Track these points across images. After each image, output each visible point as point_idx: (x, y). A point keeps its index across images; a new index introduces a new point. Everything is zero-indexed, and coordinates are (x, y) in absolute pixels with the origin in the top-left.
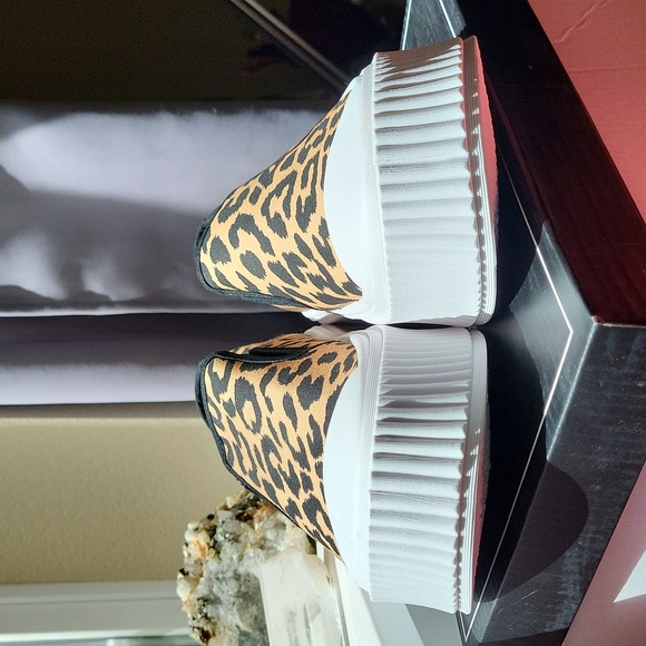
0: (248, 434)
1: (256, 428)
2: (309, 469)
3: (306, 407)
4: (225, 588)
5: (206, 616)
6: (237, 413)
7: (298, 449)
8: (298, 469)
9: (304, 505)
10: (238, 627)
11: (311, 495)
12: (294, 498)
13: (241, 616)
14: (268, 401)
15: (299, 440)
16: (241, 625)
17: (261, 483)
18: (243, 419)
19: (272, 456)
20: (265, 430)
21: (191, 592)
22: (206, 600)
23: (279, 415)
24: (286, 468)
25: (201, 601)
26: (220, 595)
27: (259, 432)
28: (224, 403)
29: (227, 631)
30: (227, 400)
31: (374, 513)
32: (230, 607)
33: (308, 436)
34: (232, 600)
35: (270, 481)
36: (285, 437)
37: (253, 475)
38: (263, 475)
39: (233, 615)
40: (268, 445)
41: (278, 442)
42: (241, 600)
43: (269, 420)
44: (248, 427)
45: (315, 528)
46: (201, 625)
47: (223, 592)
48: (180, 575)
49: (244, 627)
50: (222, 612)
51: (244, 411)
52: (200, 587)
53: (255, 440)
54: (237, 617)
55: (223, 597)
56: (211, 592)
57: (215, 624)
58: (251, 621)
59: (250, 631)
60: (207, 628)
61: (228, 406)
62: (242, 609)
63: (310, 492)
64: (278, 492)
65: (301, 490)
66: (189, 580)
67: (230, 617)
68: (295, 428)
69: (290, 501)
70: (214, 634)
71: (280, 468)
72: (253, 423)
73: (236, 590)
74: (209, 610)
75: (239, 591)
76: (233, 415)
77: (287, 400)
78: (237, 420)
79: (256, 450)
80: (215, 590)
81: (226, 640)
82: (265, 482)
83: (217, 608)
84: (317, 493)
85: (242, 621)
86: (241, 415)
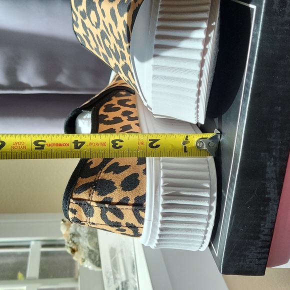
0: (93, 29)
1: (97, 26)
2: (124, 49)
3: (122, 15)
4: (82, 229)
5: (73, 242)
6: (87, 17)
7: (118, 38)
8: (118, 49)
9: (122, 67)
10: (88, 247)
11: (125, 63)
12: (117, 63)
13: (90, 243)
14: (103, 11)
15: (119, 33)
16: (89, 246)
17: (101, 54)
18: (90, 21)
19: (106, 40)
20: (102, 27)
21: (67, 230)
22: (73, 235)
23: (108, 19)
24: (113, 48)
25: (71, 235)
26: (80, 233)
27: (99, 28)
28: (80, 12)
29: (83, 249)
30: (82, 10)
31: (154, 77)
32: (85, 238)
33: (123, 31)
34: (86, 235)
35: (106, 53)
36: (112, 31)
37: (97, 50)
38: (102, 50)
39: (86, 242)
40: (103, 35)
41: (109, 33)
42: (90, 235)
43: (103, 22)
44: (93, 25)
45: (128, 79)
46: (71, 246)
47: (81, 231)
48: (62, 222)
49: (91, 248)
50: (81, 240)
51: (91, 16)
52: (71, 228)
53: (97, 32)
54: (88, 243)
55: (81, 234)
56: (76, 231)
57: (78, 246)
58: (94, 245)
59: (93, 249)
60: (74, 247)
61: (82, 14)
62: (90, 240)
63: (124, 61)
64: (110, 59)
65: (121, 59)
66: (66, 225)
67: (85, 243)
68: (117, 27)
69: (115, 64)
70: (77, 250)
71: (110, 47)
72: (96, 23)
73: (88, 231)
74: (75, 239)
75: (89, 231)
76: (85, 18)
77: (112, 11)
78: (87, 21)
79: (98, 37)
80: (78, 230)
81: (82, 253)
82: (103, 54)
83: (79, 239)
84: (128, 61)
85: (90, 245)
86: (89, 18)
